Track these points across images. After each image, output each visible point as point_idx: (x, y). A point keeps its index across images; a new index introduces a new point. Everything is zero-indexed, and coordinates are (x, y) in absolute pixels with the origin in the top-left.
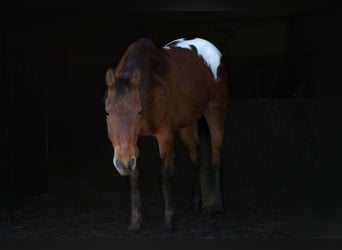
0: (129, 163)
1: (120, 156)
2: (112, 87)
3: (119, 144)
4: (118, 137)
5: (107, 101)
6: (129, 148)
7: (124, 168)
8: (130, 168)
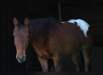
0: (22, 57)
1: (18, 55)
2: (16, 25)
3: (18, 50)
4: (18, 47)
5: (14, 31)
6: (22, 51)
7: (20, 60)
8: (23, 60)
